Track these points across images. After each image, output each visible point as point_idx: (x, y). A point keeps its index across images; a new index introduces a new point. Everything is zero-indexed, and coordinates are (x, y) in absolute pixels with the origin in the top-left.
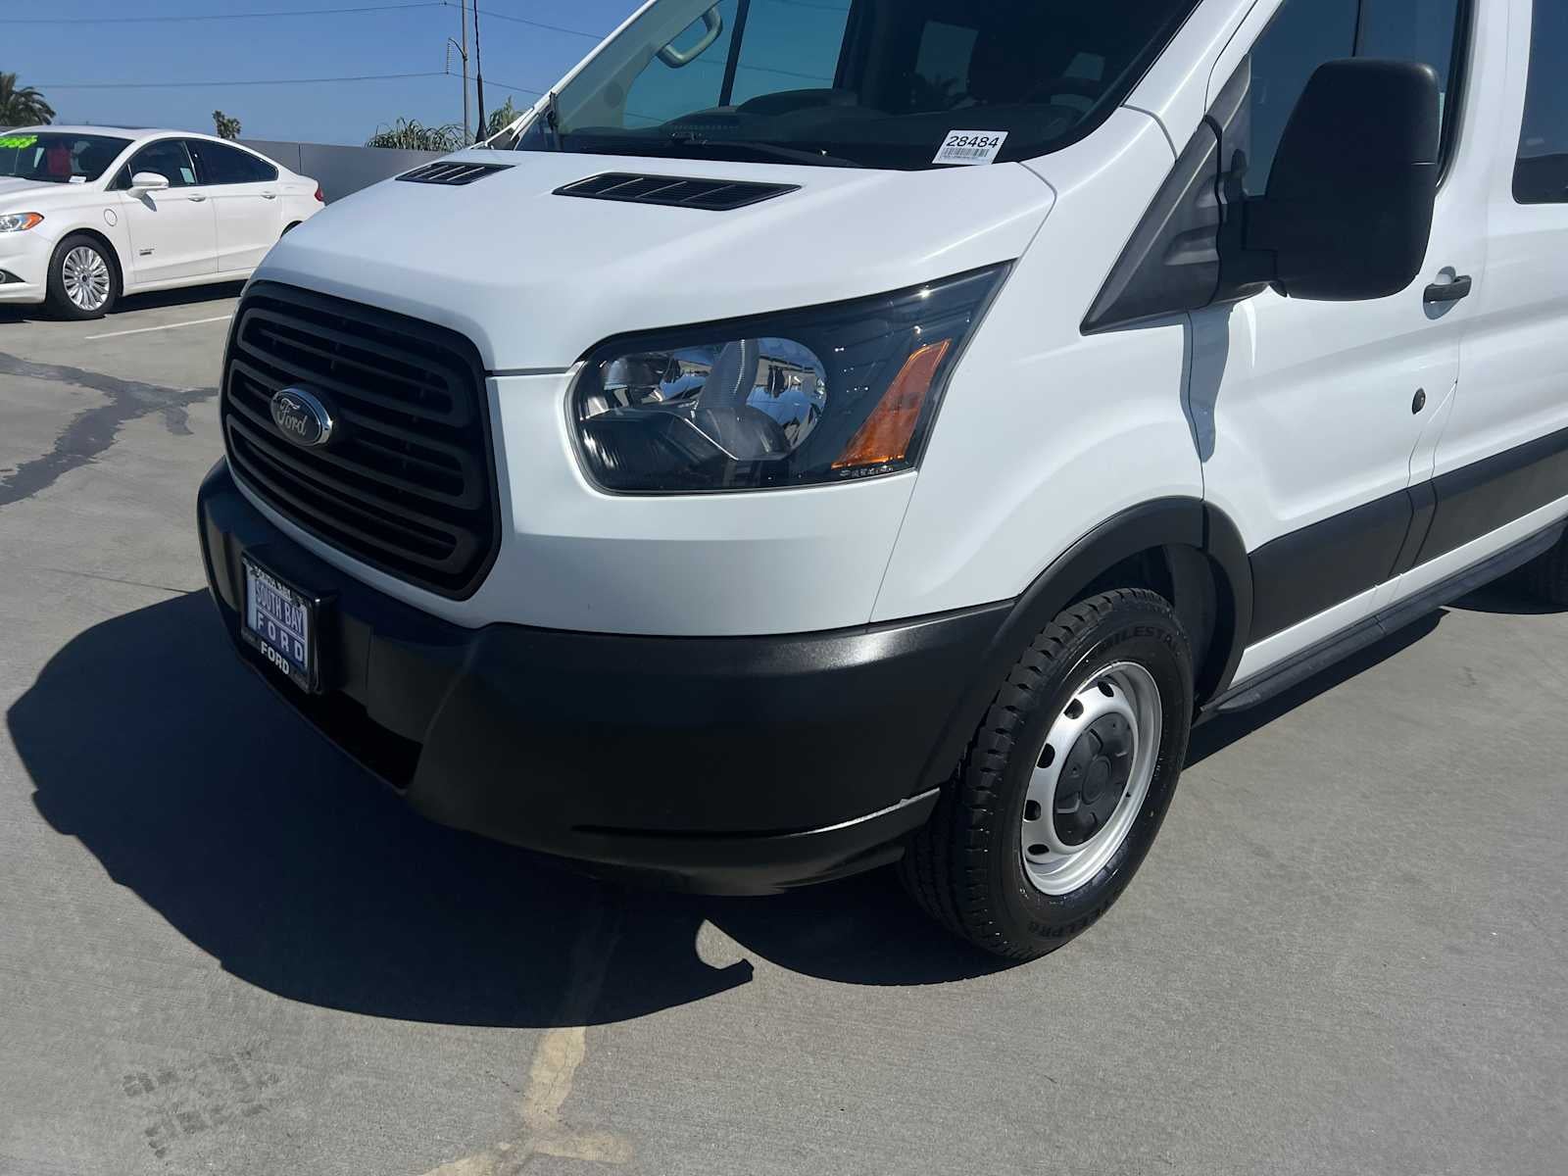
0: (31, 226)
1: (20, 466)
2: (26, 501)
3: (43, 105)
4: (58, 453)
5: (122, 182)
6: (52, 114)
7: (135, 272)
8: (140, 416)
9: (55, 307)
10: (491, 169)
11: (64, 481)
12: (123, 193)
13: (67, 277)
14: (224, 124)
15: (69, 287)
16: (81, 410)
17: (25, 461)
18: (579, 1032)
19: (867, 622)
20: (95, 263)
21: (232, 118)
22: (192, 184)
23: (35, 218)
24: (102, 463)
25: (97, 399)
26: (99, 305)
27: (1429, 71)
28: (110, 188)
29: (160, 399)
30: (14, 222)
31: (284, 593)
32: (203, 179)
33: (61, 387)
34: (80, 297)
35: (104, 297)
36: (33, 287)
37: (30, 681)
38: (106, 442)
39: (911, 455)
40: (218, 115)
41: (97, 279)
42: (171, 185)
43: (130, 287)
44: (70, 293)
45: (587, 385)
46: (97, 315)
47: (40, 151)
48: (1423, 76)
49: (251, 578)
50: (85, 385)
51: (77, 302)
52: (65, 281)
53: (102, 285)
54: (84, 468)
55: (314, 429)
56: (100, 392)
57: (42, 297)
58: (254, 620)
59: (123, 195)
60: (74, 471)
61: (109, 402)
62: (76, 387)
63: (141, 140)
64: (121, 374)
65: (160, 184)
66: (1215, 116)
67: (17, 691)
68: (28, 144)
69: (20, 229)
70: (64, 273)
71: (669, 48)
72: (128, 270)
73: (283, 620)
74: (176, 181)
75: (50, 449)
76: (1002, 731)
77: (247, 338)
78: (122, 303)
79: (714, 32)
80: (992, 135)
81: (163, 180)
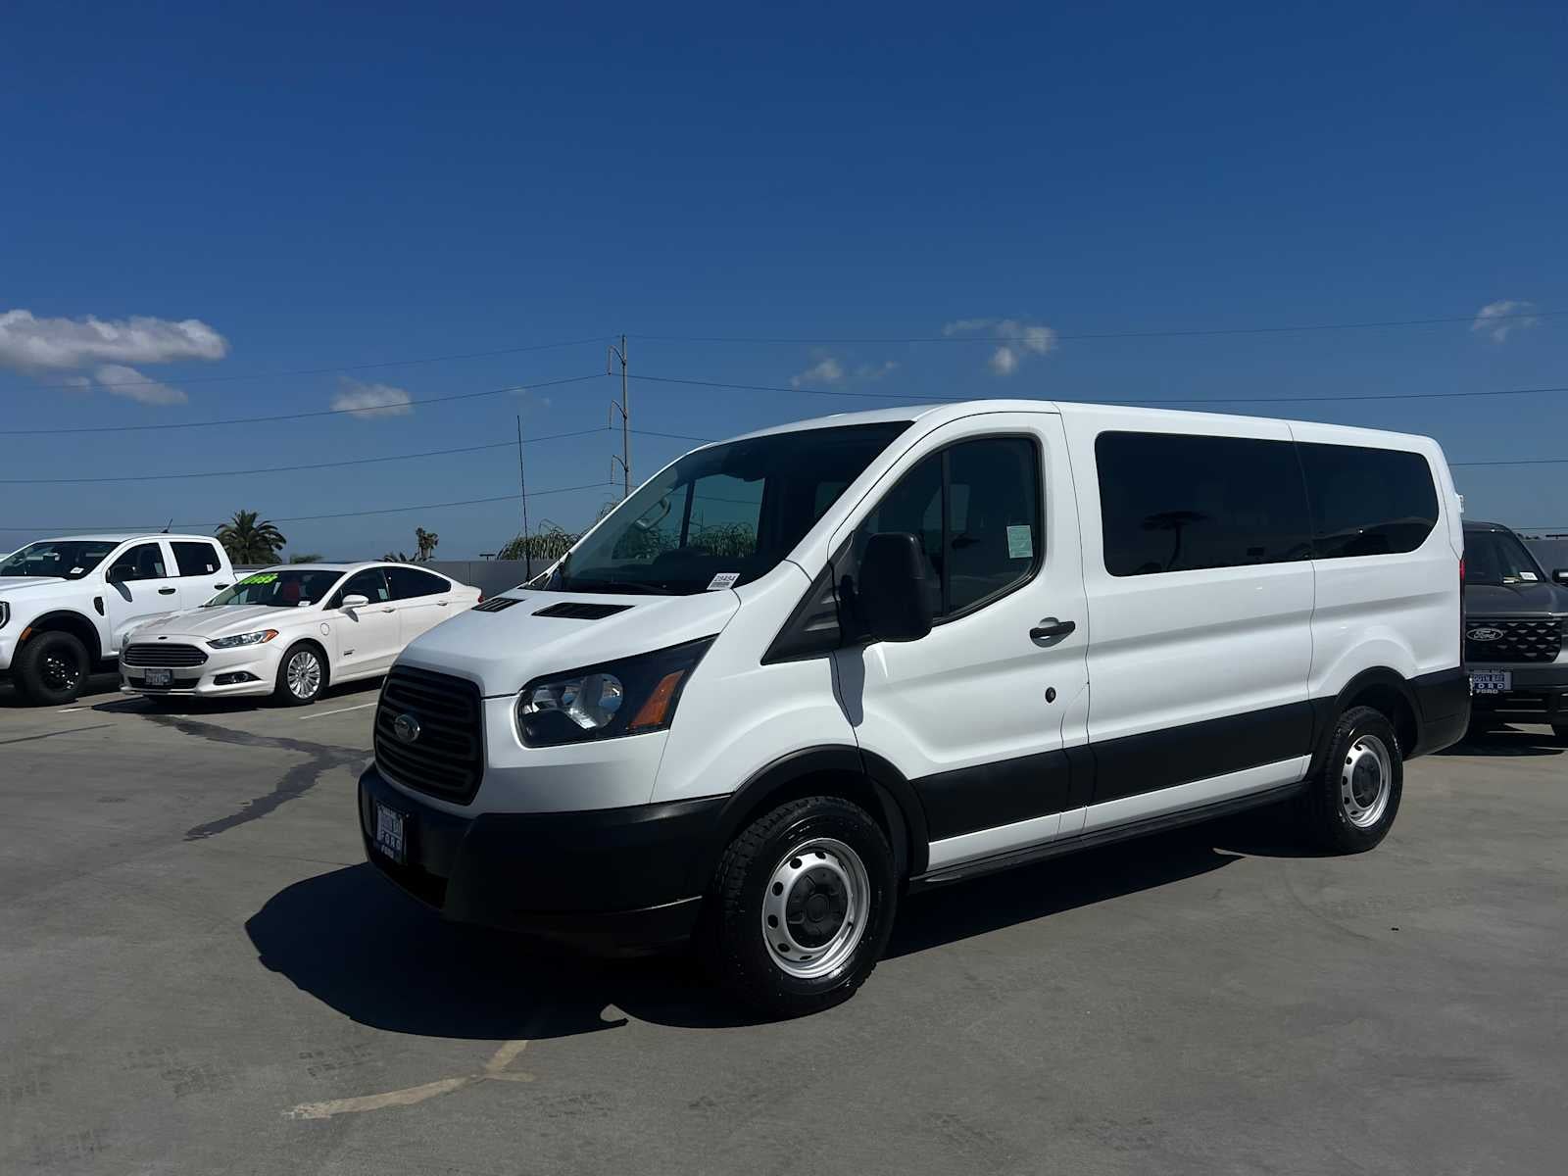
0: (269, 639)
1: (254, 801)
2: (258, 820)
3: (277, 535)
4: (279, 792)
5: (335, 603)
6: (285, 542)
7: (340, 668)
8: (333, 767)
9: (281, 697)
10: (515, 601)
11: (281, 808)
12: (336, 611)
13: (291, 675)
14: (425, 538)
15: (292, 682)
16: (294, 765)
17: (257, 797)
18: (525, 1042)
19: (648, 802)
20: (312, 663)
21: (431, 533)
22: (385, 601)
23: (273, 633)
24: (306, 797)
25: (304, 758)
26: (311, 693)
27: (912, 539)
28: (327, 608)
29: (347, 756)
30: (257, 637)
31: (393, 816)
32: (394, 596)
33: (283, 752)
34: (298, 689)
35: (315, 688)
36: (267, 683)
37: (258, 910)
38: (310, 783)
39: (665, 723)
40: (420, 531)
41: (312, 675)
42: (370, 603)
43: (335, 678)
44: (292, 686)
45: (526, 698)
46: (310, 701)
47: (278, 584)
48: (910, 541)
49: (380, 812)
50: (297, 750)
51: (296, 693)
52: (289, 677)
53: (315, 679)
54: (295, 800)
55: (411, 733)
56: (307, 754)
57: (272, 690)
58: (380, 837)
59: (336, 612)
60: (287, 803)
61: (313, 759)
62: (292, 751)
63: (351, 571)
64: (324, 741)
65: (362, 602)
66: (833, 561)
67: (252, 914)
68: (271, 580)
69: (262, 642)
70: (289, 672)
71: (639, 522)
72: (334, 666)
73: (392, 831)
74: (374, 599)
75: (274, 789)
76: (739, 868)
77: (388, 694)
78: (330, 691)
79: (666, 510)
80: (733, 575)
81: (364, 599)
